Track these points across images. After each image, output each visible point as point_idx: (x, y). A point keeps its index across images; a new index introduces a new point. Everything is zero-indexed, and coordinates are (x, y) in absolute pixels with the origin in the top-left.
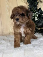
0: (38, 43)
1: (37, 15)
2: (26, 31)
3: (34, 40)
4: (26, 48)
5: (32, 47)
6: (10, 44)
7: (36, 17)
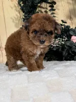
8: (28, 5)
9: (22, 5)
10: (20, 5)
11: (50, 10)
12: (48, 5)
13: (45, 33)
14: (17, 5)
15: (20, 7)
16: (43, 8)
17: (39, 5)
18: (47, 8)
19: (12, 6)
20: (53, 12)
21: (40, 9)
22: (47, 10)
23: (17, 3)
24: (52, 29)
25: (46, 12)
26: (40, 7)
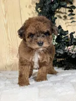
1: (56, 37)
2: (42, 60)
3: (51, 76)
4: (41, 86)
5: (51, 84)
6: (9, 82)
7: (54, 39)
8: (45, 11)
9: (40, 11)
10: (38, 11)
11: (69, 15)
12: (68, 10)
13: (42, 35)
14: (34, 12)
15: (37, 14)
16: (62, 13)
17: (57, 10)
18: (66, 13)
19: (30, 12)
20: (73, 16)
21: (58, 14)
22: (67, 15)
23: (35, 9)
25: (65, 17)
26: (58, 12)
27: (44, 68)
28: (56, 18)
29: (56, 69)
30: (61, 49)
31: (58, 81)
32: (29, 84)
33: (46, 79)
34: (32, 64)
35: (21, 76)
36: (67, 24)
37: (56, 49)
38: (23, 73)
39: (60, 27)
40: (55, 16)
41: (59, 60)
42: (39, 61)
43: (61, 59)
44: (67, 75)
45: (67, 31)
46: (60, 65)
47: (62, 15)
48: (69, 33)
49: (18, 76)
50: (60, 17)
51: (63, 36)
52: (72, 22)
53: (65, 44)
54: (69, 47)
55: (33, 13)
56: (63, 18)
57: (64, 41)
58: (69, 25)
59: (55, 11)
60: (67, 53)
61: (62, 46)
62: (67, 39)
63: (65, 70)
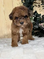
0: (36, 43)
1: (33, 18)
3: (31, 41)
7: (32, 19)
8: (27, 2)
9: (24, 2)
10: (23, 2)
12: (41, 1)
15: (23, 4)
16: (37, 3)
17: (34, 1)
18: (39, 3)
19: (18, 3)
21: (35, 4)
22: (40, 5)
23: (21, 1)
24: (27, 14)
25: (39, 6)
26: (35, 3)
27: (26, 36)
28: (34, 6)
29: (34, 37)
30: (36, 25)
31: (35, 44)
32: (18, 46)
33: (28, 43)
34: (19, 34)
35: (13, 41)
36: (40, 10)
37: (34, 25)
38: (14, 40)
39: (36, 12)
40: (33, 5)
41: (35, 31)
42: (22, 32)
43: (37, 31)
44: (40, 40)
45: (40, 14)
46: (36, 34)
47: (37, 5)
48: (42, 15)
49: (11, 41)
50: (36, 6)
51: (38, 17)
52: (43, 9)
53: (39, 22)
54: (41, 24)
55: (20, 3)
56: (38, 6)
57: (39, 20)
58: (41, 11)
59: (33, 2)
60: (40, 27)
61: (38, 23)
62: (40, 19)
63: (39, 37)
